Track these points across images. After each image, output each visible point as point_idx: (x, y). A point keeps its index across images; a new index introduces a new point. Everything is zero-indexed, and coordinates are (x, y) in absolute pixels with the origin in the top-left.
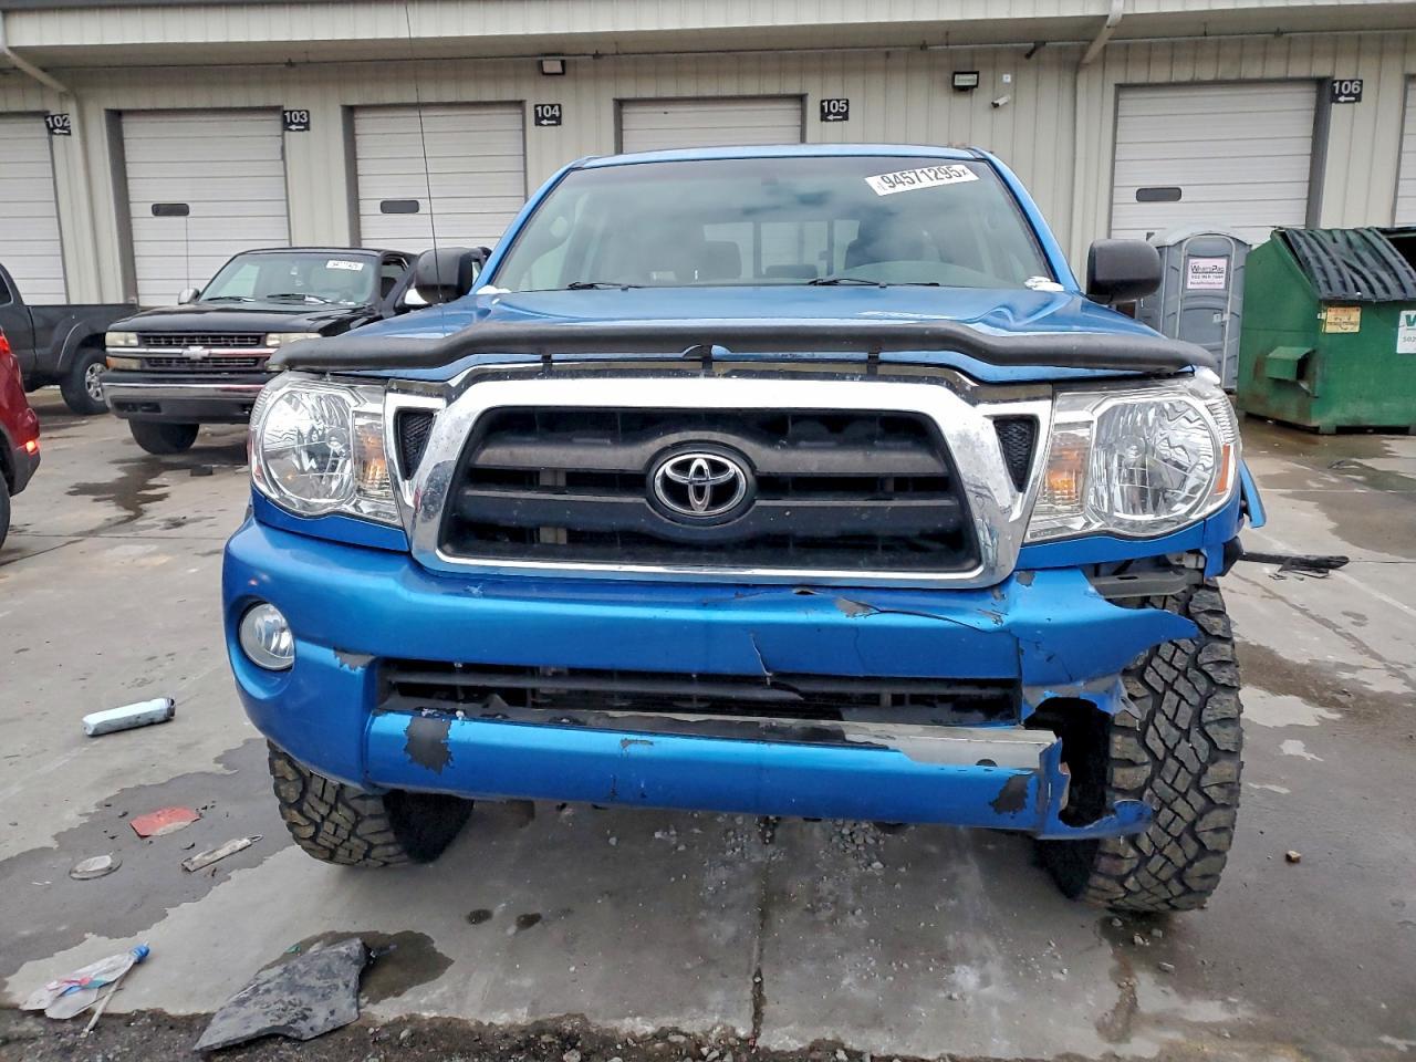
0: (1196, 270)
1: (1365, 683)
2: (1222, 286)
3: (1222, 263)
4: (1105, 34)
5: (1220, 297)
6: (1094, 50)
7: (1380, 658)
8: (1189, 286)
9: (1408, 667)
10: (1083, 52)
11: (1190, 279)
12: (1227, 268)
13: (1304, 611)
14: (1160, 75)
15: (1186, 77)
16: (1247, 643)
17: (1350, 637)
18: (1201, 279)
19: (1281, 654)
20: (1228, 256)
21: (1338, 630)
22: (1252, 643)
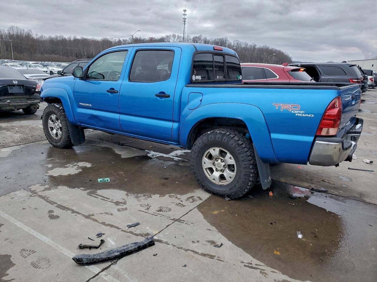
1: (41, 186)
7: (41, 197)
9: (31, 196)
13: (73, 212)
16: (79, 188)
17: (52, 203)
19: (66, 187)
21: (56, 205)
22: (77, 188)
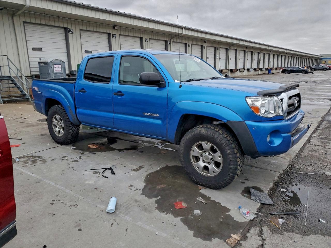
0: (56, 68)
2: (61, 71)
3: (60, 66)
4: (24, 9)
5: (61, 73)
6: (19, 12)
8: (55, 71)
10: (17, 12)
11: (55, 70)
12: (61, 67)
14: (33, 21)
15: (39, 22)
18: (57, 70)
20: (61, 65)
